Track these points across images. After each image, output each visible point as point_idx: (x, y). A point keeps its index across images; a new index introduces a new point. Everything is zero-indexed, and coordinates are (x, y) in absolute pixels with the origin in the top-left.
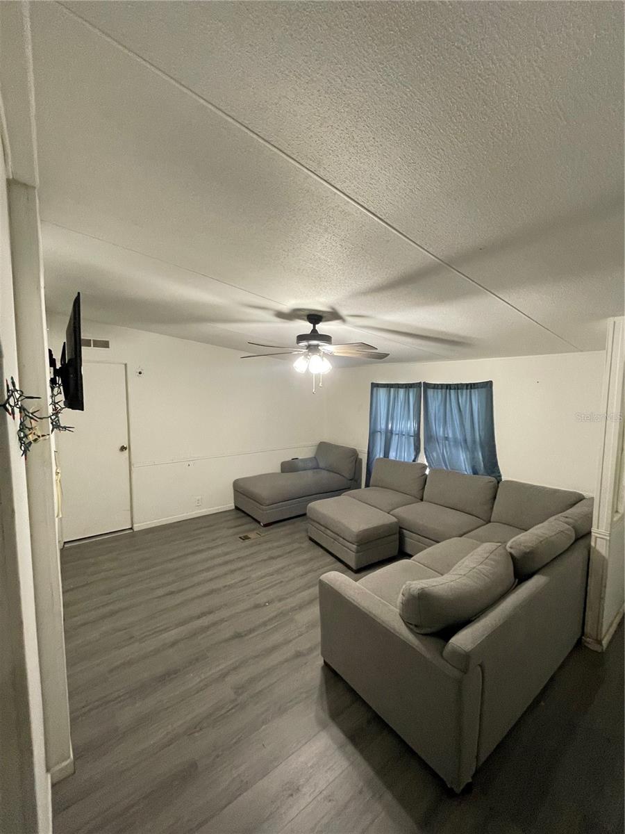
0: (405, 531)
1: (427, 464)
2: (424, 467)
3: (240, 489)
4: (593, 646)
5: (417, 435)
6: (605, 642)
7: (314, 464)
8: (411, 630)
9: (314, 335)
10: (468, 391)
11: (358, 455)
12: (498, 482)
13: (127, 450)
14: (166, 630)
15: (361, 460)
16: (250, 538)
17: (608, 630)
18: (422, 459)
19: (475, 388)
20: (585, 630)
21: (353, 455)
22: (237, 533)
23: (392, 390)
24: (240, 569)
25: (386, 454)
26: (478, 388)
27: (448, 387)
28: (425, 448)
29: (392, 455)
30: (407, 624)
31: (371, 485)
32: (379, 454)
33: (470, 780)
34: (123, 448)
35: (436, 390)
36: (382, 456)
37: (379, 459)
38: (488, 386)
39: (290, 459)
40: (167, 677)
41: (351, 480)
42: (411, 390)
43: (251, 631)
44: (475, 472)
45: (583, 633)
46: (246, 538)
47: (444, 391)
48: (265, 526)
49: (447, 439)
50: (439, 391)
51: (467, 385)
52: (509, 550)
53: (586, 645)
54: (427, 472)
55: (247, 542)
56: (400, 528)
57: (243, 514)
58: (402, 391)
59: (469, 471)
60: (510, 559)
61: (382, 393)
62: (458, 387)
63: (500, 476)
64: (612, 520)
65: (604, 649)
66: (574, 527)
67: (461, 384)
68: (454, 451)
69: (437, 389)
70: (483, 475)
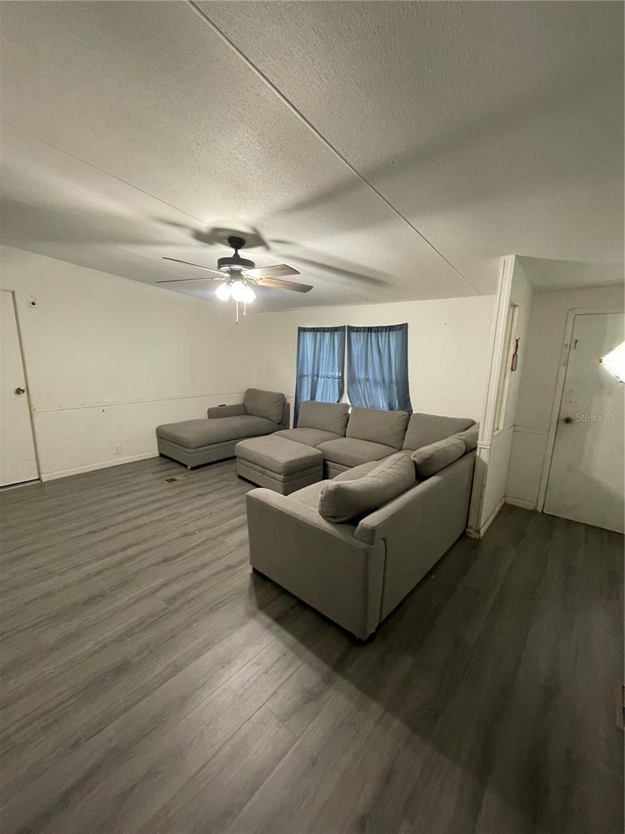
0: (328, 462)
1: (350, 404)
2: (347, 407)
3: (164, 436)
4: (473, 535)
5: (342, 378)
6: (482, 532)
7: (241, 411)
8: (328, 521)
9: (236, 260)
10: (387, 333)
11: (285, 400)
12: (410, 416)
13: (25, 393)
14: (88, 563)
15: (289, 404)
16: (176, 480)
17: (485, 523)
18: (346, 400)
19: (392, 331)
20: (469, 524)
21: (282, 398)
22: (163, 477)
23: (318, 333)
24: (167, 506)
25: (313, 397)
26: (395, 330)
27: (370, 330)
28: (348, 390)
29: (318, 399)
30: (325, 517)
31: (298, 425)
32: (306, 397)
33: (374, 631)
34: (19, 391)
35: (358, 333)
36: (309, 399)
37: (307, 401)
38: (404, 328)
39: (217, 406)
40: (91, 600)
41: (279, 424)
42: (336, 334)
43: (180, 555)
44: (391, 408)
45: (467, 526)
46: (173, 480)
47: (366, 333)
48: (193, 469)
49: (367, 380)
50: (362, 333)
51: (386, 327)
52: (413, 459)
53: (469, 535)
54: (350, 412)
55: (174, 483)
56: (325, 460)
57: (168, 460)
58: (327, 335)
59: (386, 409)
60: (413, 465)
61: (309, 337)
62: (378, 330)
63: (412, 411)
64: (492, 434)
65: (481, 536)
66: (465, 442)
67: (381, 327)
68: (373, 390)
69: (360, 332)
70: (398, 410)
